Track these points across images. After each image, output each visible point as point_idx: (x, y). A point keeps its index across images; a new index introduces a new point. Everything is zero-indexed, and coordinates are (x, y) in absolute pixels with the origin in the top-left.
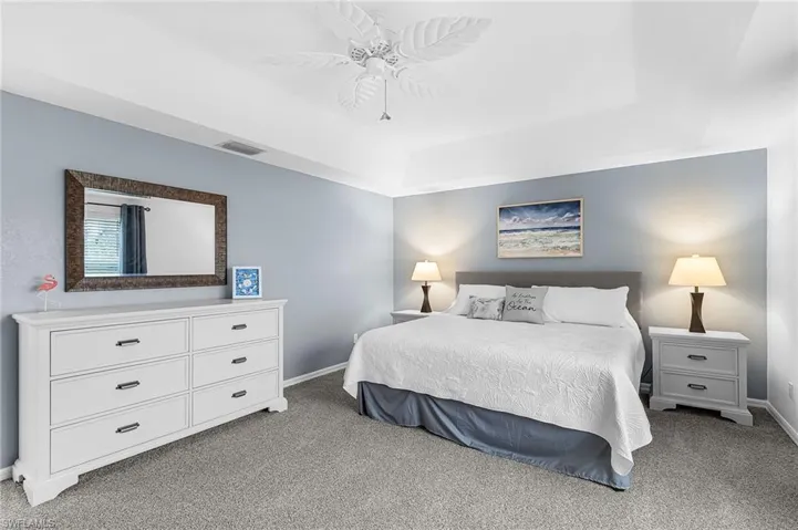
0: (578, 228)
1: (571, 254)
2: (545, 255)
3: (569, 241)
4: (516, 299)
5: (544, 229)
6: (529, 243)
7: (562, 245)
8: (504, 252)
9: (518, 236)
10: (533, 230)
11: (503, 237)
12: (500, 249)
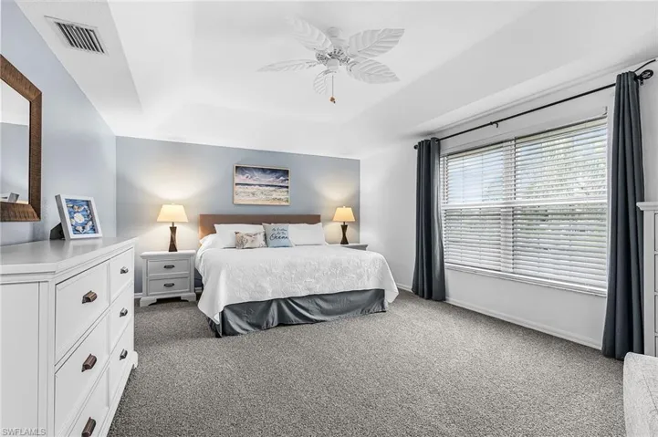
0: (287, 187)
1: (284, 203)
2: (268, 203)
3: (281, 194)
4: (276, 232)
5: (267, 186)
6: (256, 194)
7: (278, 197)
8: (239, 200)
9: (250, 189)
10: (260, 185)
11: (238, 189)
12: (236, 197)
